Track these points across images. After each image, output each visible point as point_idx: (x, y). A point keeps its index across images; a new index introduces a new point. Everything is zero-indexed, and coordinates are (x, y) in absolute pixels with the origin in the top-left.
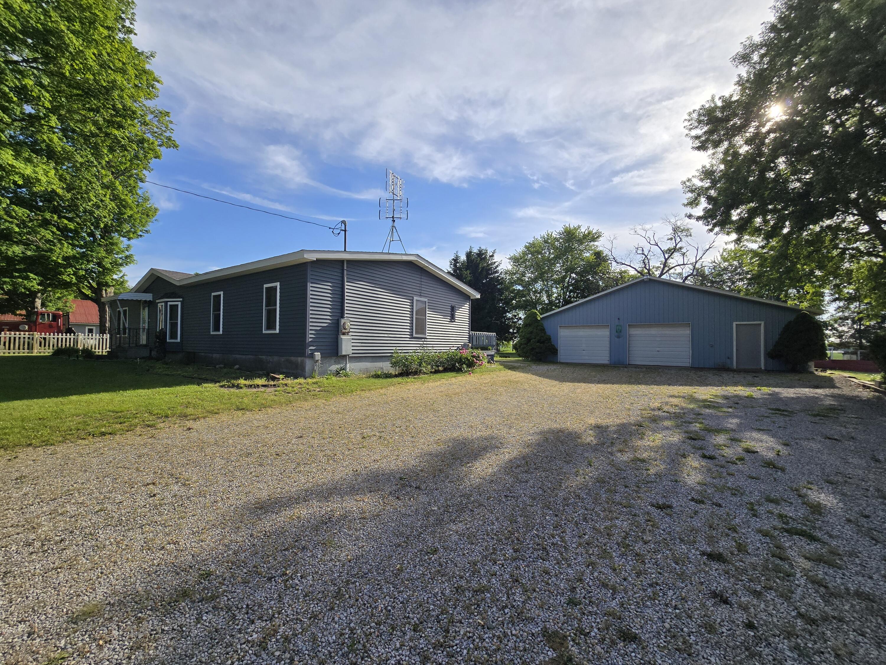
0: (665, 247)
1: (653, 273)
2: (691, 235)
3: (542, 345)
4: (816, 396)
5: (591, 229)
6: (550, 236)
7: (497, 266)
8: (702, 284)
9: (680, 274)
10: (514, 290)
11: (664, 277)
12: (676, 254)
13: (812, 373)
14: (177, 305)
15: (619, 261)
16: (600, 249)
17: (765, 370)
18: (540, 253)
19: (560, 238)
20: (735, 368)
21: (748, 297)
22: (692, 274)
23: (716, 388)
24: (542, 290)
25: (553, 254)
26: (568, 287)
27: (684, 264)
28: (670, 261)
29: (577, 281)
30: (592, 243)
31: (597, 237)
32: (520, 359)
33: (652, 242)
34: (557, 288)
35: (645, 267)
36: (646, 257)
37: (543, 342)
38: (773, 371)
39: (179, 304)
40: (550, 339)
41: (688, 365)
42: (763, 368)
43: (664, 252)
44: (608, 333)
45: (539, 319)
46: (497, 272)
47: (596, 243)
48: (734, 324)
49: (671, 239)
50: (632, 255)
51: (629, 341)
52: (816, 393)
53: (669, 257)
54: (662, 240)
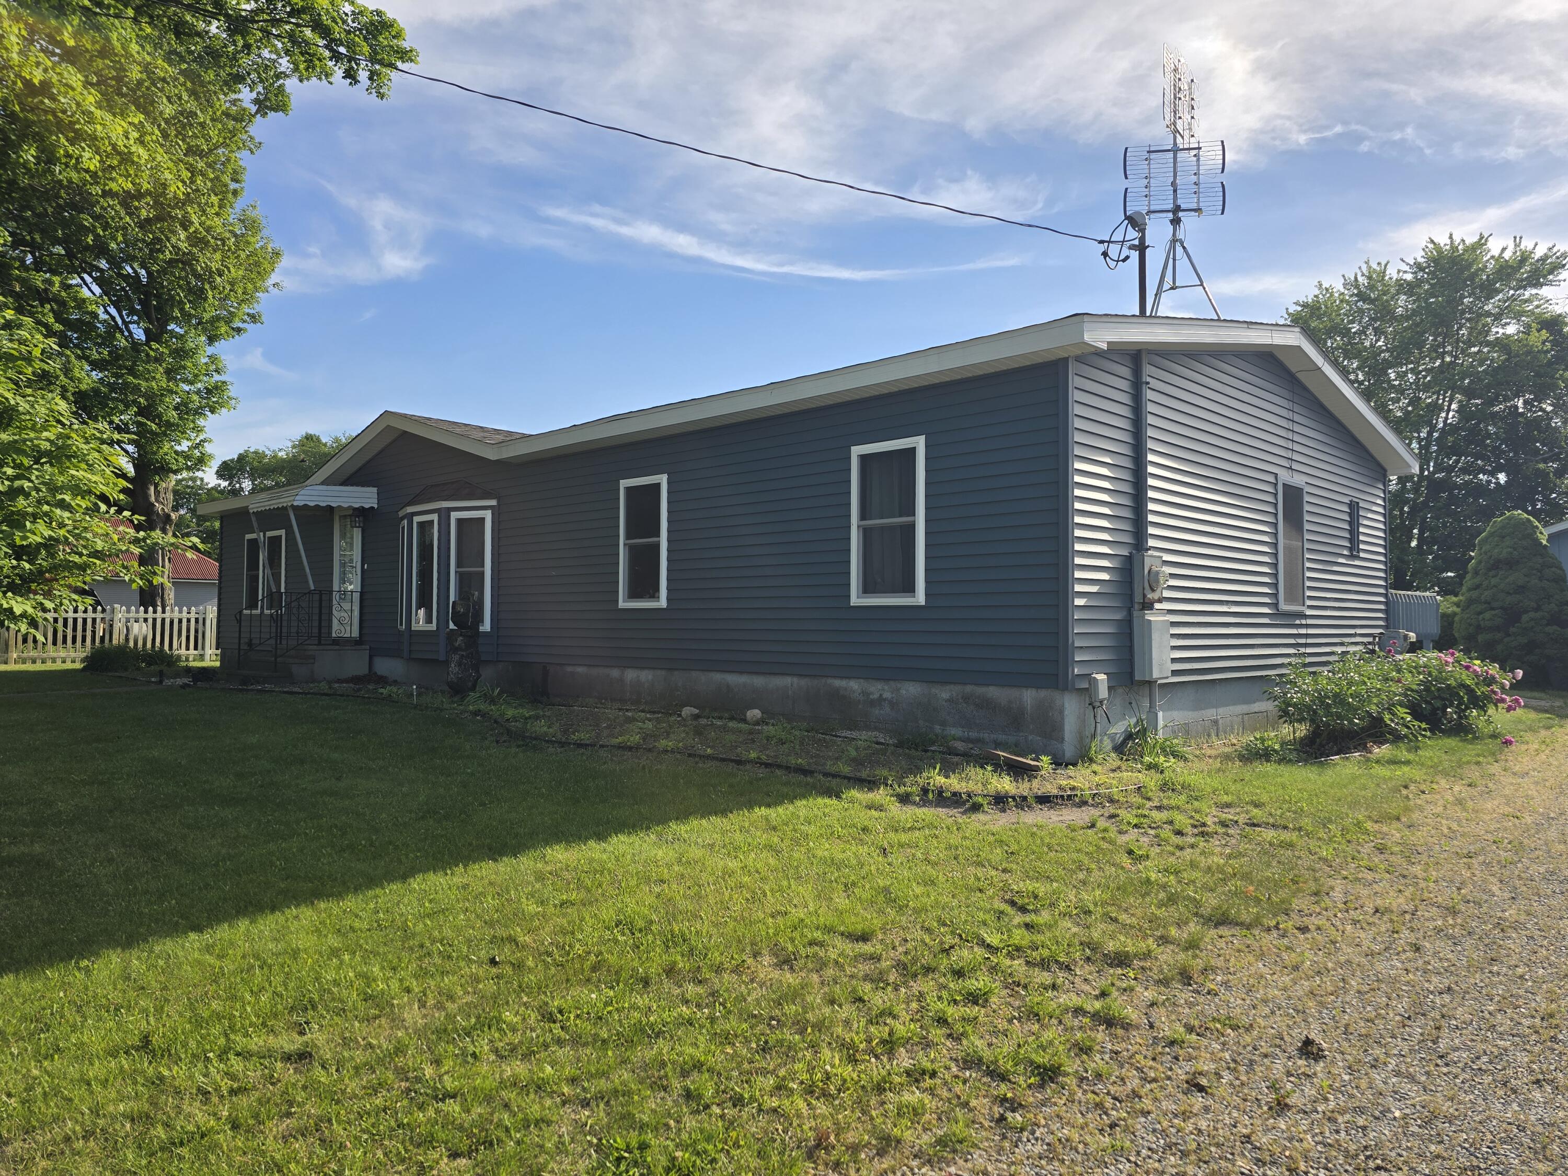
6: (1376, 278)
14: (482, 520)
39: (488, 515)
45: (1544, 542)
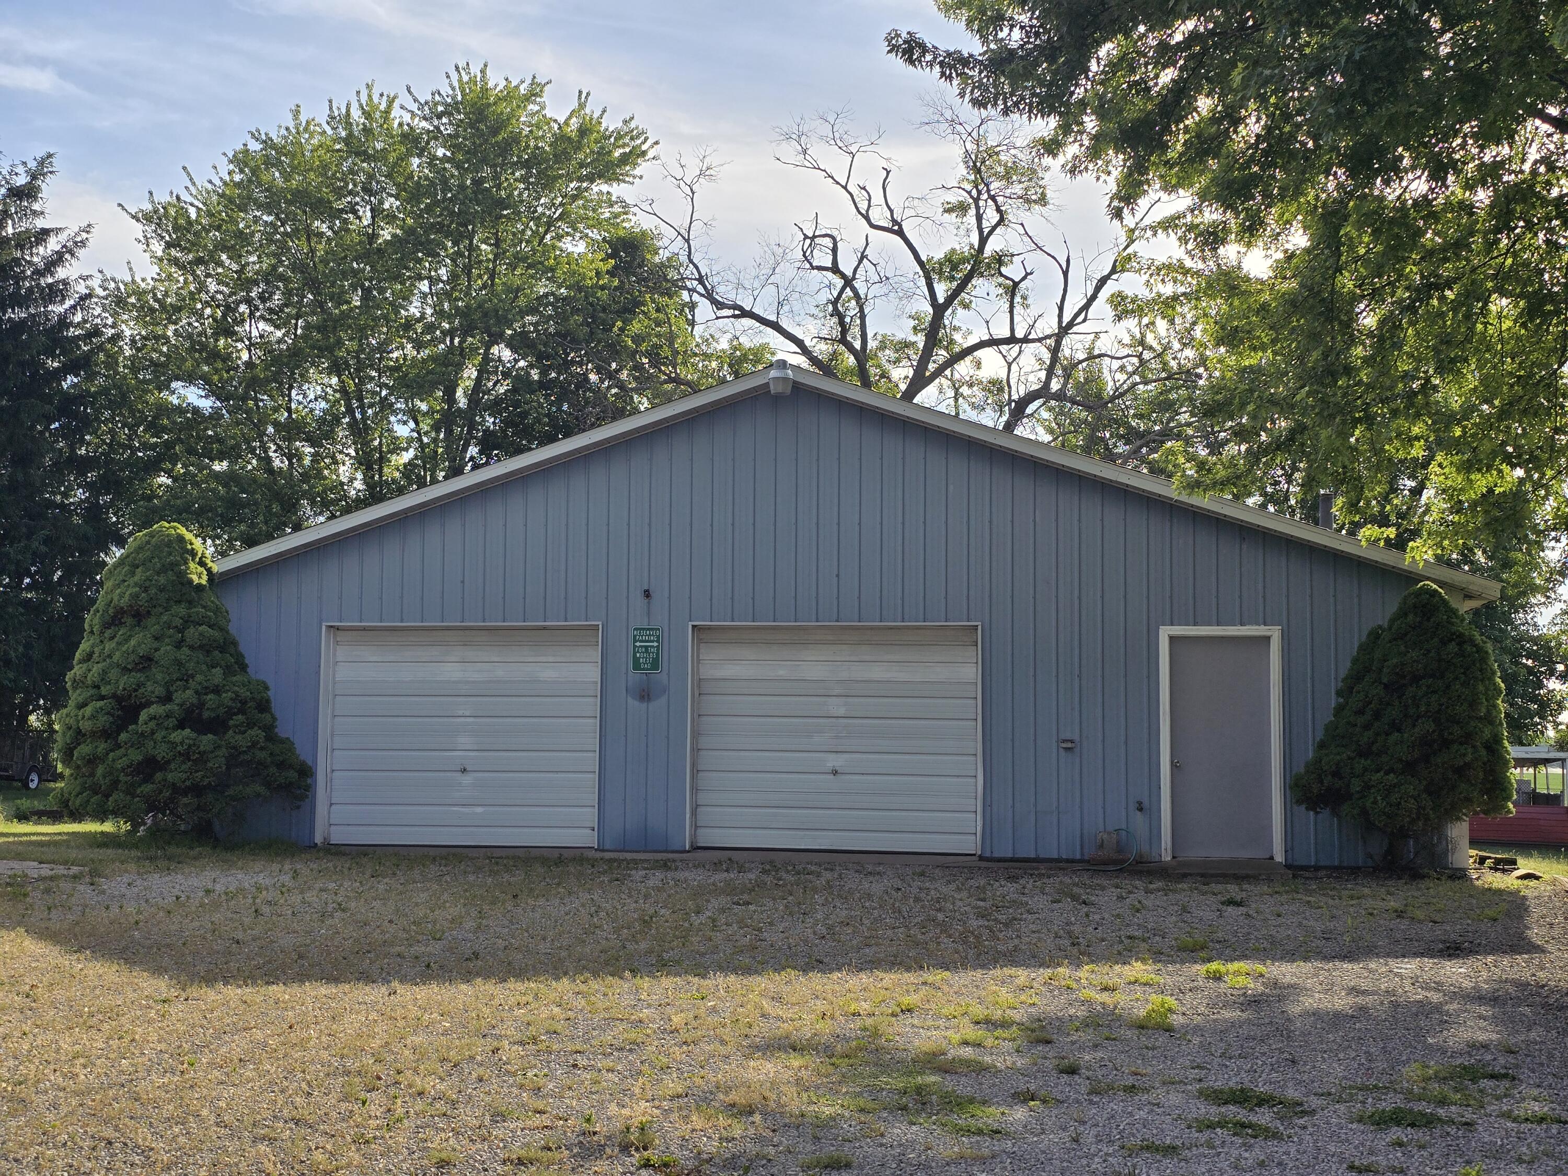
0: (935, 252)
1: (884, 375)
2: (1042, 200)
3: (207, 740)
4: (1435, 997)
5: (592, 109)
6: (378, 116)
7: (57, 260)
8: (1092, 445)
9: (996, 387)
10: (164, 409)
11: (927, 397)
12: (981, 287)
13: (1460, 875)
15: (724, 292)
16: (639, 221)
17: (1288, 866)
18: (322, 208)
19: (435, 134)
20: (1167, 857)
21: (1203, 501)
22: (1042, 392)
23: (1022, 975)
24: (329, 423)
25: (391, 218)
26: (468, 417)
27: (1012, 340)
28: (957, 317)
29: (521, 383)
30: (599, 187)
31: (625, 159)
32: (108, 827)
33: (880, 216)
34: (413, 414)
35: (843, 341)
36: (848, 282)
37: (217, 725)
38: (1317, 868)
40: (264, 706)
41: (970, 844)
42: (1279, 857)
43: (928, 270)
44: (593, 673)
45: (197, 576)
46: (57, 292)
47: (617, 190)
48: (1165, 633)
49: (962, 208)
50: (786, 272)
51: (698, 716)
52: (1438, 987)
53: (950, 300)
54: (922, 209)
